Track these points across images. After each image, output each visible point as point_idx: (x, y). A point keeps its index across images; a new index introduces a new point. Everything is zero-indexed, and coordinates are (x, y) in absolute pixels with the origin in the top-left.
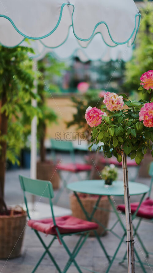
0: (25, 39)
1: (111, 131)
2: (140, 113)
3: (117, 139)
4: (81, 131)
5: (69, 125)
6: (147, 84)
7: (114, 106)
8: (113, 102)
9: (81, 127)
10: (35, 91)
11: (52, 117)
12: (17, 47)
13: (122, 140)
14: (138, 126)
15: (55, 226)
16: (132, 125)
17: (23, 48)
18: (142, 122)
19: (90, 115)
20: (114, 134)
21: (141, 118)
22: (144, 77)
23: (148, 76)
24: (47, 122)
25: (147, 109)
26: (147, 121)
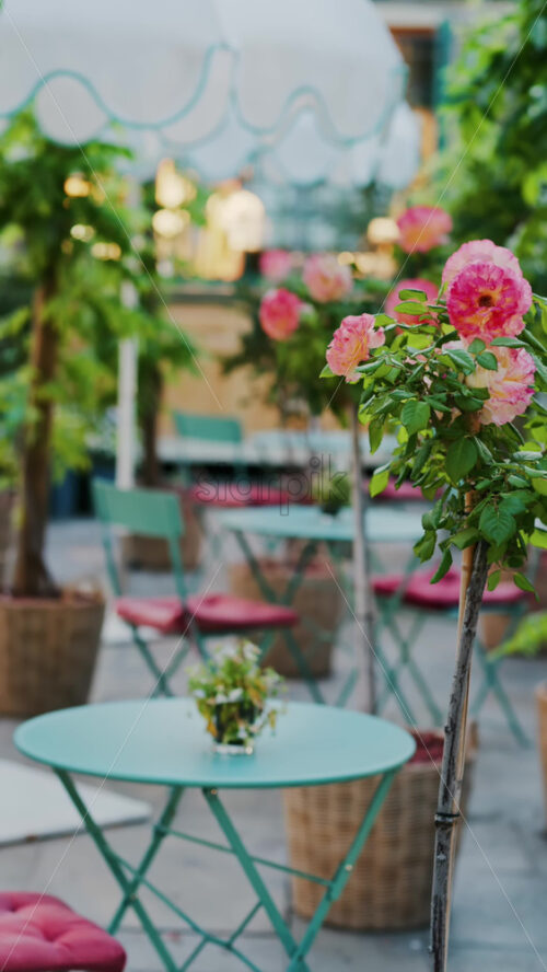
0: (113, 122)
4: (265, 382)
5: (229, 365)
9: (261, 370)
10: (132, 263)
11: (180, 353)
24: (166, 367)
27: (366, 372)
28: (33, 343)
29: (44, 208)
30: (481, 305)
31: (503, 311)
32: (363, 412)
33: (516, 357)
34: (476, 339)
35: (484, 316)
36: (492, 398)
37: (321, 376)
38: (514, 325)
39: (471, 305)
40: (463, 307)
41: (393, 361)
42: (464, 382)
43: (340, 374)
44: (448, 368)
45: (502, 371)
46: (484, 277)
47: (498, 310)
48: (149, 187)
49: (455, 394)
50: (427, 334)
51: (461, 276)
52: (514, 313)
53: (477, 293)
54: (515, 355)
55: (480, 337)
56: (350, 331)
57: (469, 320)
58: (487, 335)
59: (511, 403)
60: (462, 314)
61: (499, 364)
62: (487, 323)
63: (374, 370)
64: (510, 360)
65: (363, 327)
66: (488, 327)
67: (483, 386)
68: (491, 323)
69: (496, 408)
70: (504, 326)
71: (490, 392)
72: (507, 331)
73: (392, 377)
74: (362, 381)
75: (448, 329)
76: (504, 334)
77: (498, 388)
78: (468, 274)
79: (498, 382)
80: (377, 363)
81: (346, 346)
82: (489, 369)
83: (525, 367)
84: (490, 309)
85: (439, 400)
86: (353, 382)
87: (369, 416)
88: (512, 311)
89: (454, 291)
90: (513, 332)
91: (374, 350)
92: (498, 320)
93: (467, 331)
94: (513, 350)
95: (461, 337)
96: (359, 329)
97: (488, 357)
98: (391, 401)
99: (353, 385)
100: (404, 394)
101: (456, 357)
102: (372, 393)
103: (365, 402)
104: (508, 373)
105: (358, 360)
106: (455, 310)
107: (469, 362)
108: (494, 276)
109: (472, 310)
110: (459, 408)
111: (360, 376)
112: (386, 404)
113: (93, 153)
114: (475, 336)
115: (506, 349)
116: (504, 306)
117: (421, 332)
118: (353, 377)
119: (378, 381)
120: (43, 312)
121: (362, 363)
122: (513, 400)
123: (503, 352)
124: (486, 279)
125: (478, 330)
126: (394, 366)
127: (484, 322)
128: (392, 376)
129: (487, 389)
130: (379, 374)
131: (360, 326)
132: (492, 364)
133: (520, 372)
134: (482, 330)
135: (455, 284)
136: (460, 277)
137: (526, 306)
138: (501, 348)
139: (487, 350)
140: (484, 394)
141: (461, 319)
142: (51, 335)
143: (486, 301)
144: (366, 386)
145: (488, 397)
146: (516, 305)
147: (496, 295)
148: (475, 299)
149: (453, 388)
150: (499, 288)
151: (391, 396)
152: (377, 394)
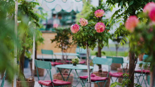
1: (83, 34)
2: (95, 27)
3: (85, 38)
6: (97, 15)
7: (84, 24)
8: (83, 22)
12: (32, 2)
13: (87, 39)
14: (94, 32)
15: (52, 82)
16: (92, 32)
17: (34, 3)
18: (96, 30)
19: (74, 27)
20: (84, 35)
21: (96, 29)
22: (96, 12)
23: (98, 12)
25: (98, 25)
26: (98, 30)
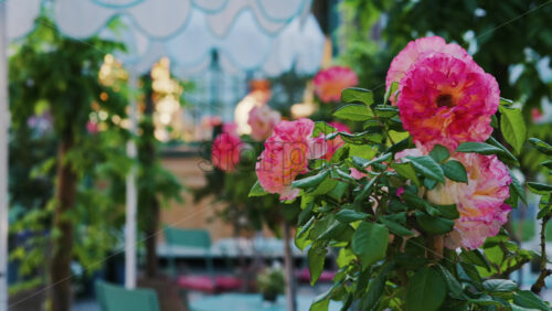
5: (199, 195)
24: (160, 197)
27: (305, 188)
28: (57, 181)
29: (62, 86)
30: (439, 106)
31: (467, 112)
32: (301, 236)
33: (488, 168)
34: (436, 145)
35: (445, 118)
36: (461, 216)
37: (250, 195)
38: (480, 129)
39: (428, 106)
40: (418, 108)
41: (341, 172)
42: (425, 197)
43: (273, 192)
44: (405, 180)
45: (472, 183)
46: (444, 70)
47: (461, 110)
48: (147, 79)
49: (417, 213)
50: (373, 144)
51: (415, 72)
52: (481, 114)
53: (436, 91)
54: (486, 165)
55: (441, 143)
56: (283, 138)
57: (427, 123)
58: (450, 141)
59: (485, 222)
60: (418, 116)
61: (468, 175)
62: (449, 126)
63: (316, 184)
64: (479, 170)
65: (300, 133)
66: (450, 130)
67: (450, 203)
68: (454, 127)
69: (467, 229)
70: (470, 129)
71: (459, 210)
72: (473, 136)
73: (338, 194)
74: (299, 200)
75: (397, 137)
76: (469, 139)
77: (470, 204)
78: (423, 69)
79: (469, 198)
80: (319, 175)
81: (279, 156)
82: (457, 181)
83: (500, 178)
84: (452, 110)
85: (397, 221)
86: (289, 202)
87: (309, 241)
88: (479, 110)
89: (407, 90)
90: (479, 136)
91: (313, 161)
92: (462, 123)
93: (424, 136)
94: (484, 158)
95: (418, 143)
96: (295, 136)
97: (455, 167)
98: (336, 223)
99: (288, 205)
100: (354, 214)
101: (420, 166)
102: (312, 214)
103: (303, 223)
104: (479, 186)
105: (294, 174)
106: (409, 112)
107: (436, 171)
108: (455, 70)
109: (430, 113)
110: (419, 230)
111: (297, 193)
112: (330, 228)
113: (98, 47)
114: (435, 141)
115: (474, 156)
116: (468, 106)
117: (365, 142)
118: (289, 194)
119: (317, 201)
120: (63, 159)
121: (299, 177)
122: (487, 219)
123: (469, 159)
124: (446, 73)
125: (438, 135)
126: (341, 178)
127: (445, 125)
128: (339, 191)
129: (455, 205)
130: (321, 190)
131: (297, 132)
132: (460, 174)
133: (494, 184)
134: (443, 134)
135: (408, 81)
136: (413, 72)
137: (493, 106)
138: (467, 156)
139: (451, 159)
140: (452, 211)
141: (418, 123)
142: (69, 177)
143: (445, 100)
144: (303, 205)
145: (457, 216)
146: (483, 104)
147: (457, 94)
148: (433, 98)
149: (412, 206)
150: (461, 85)
151: (337, 217)
152: (316, 215)
